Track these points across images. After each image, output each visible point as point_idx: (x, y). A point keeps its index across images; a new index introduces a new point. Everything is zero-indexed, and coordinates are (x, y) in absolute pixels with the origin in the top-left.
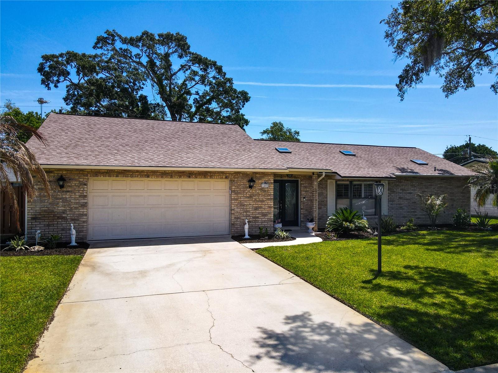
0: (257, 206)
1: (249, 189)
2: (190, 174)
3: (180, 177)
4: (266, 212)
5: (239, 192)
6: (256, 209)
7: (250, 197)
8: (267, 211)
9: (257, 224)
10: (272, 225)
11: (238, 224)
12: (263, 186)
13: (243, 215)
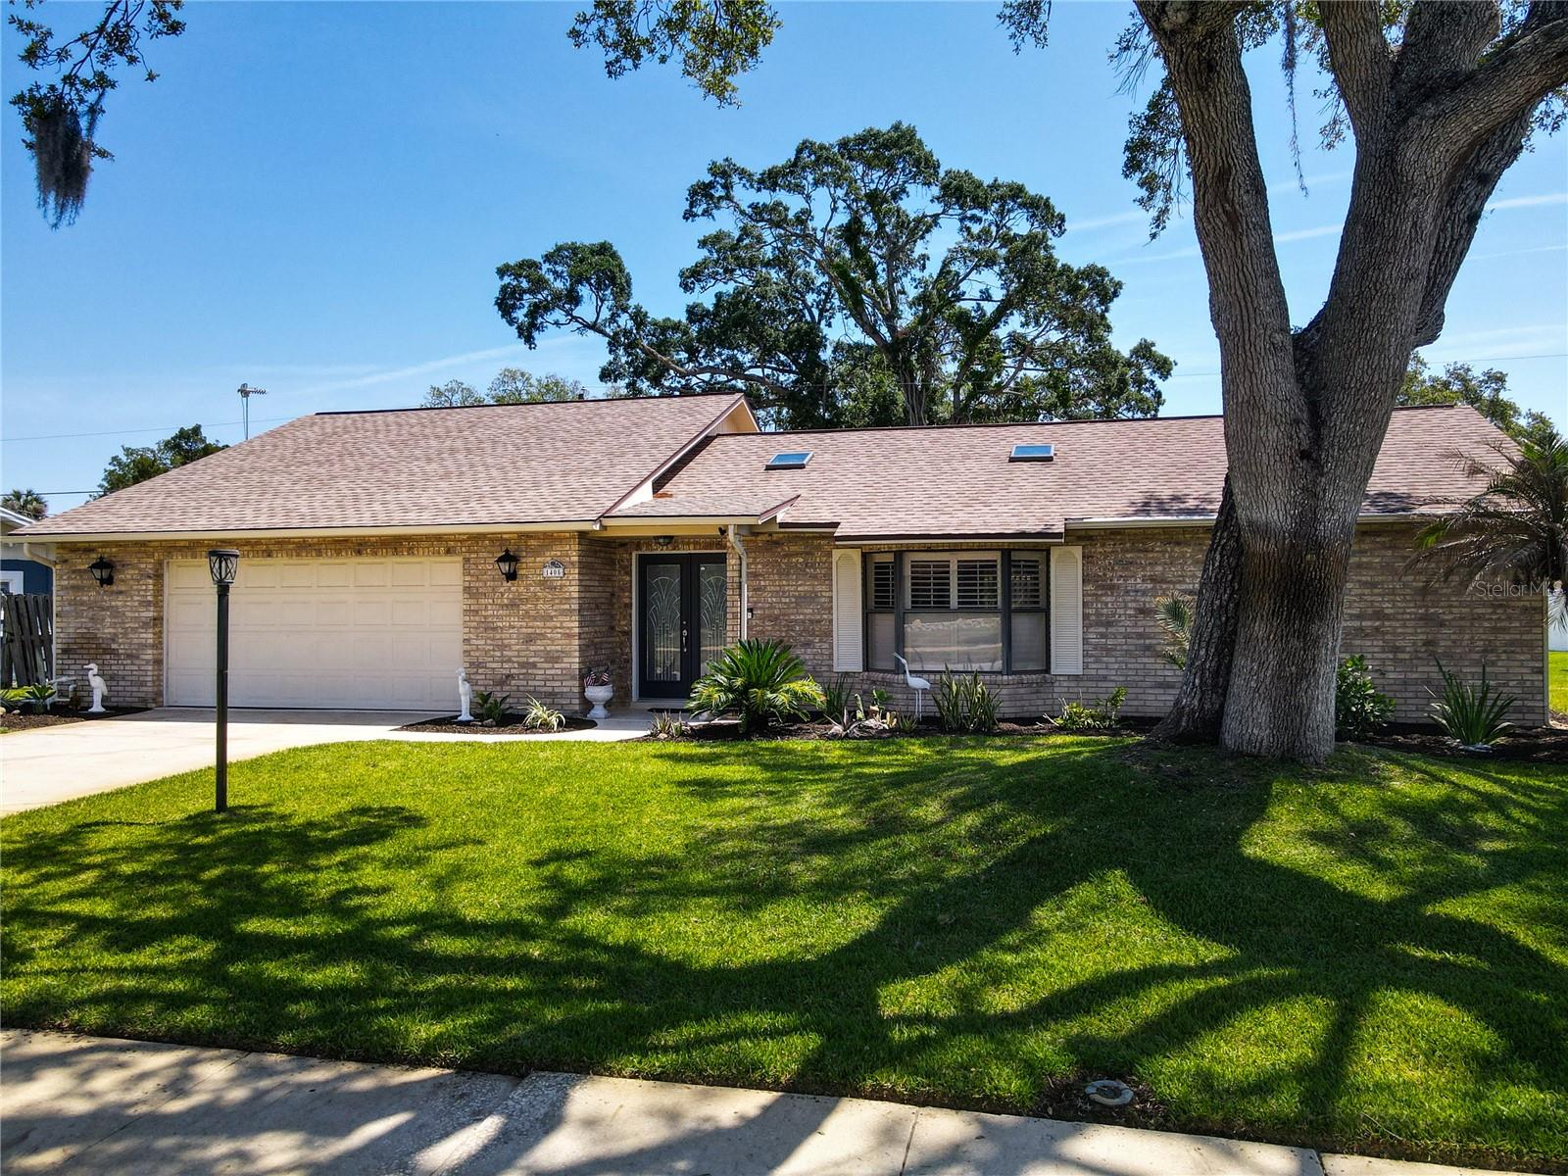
0: (530, 630)
1: (509, 584)
2: (361, 544)
3: (338, 553)
4: (557, 651)
5: (480, 590)
6: (529, 639)
7: (513, 605)
8: (559, 648)
9: (530, 683)
10: (576, 690)
11: (480, 682)
12: (548, 572)
13: (493, 657)
